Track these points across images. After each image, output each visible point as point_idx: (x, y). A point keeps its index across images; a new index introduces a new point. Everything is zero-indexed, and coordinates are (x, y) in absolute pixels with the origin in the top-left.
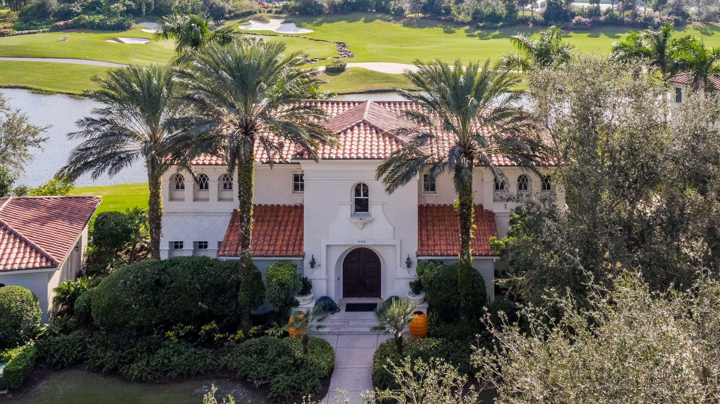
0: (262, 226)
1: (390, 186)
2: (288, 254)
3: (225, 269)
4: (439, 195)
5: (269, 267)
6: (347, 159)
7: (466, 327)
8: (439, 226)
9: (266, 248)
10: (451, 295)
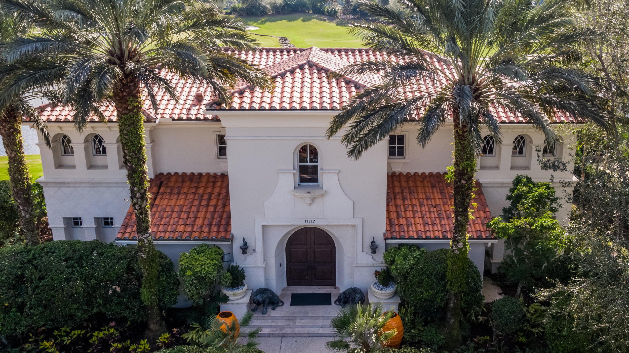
0: (177, 199)
1: (355, 147)
2: (210, 237)
3: (121, 258)
4: (408, 161)
5: (185, 253)
6: (286, 110)
7: (455, 332)
8: (411, 199)
9: (181, 228)
10: (437, 293)
